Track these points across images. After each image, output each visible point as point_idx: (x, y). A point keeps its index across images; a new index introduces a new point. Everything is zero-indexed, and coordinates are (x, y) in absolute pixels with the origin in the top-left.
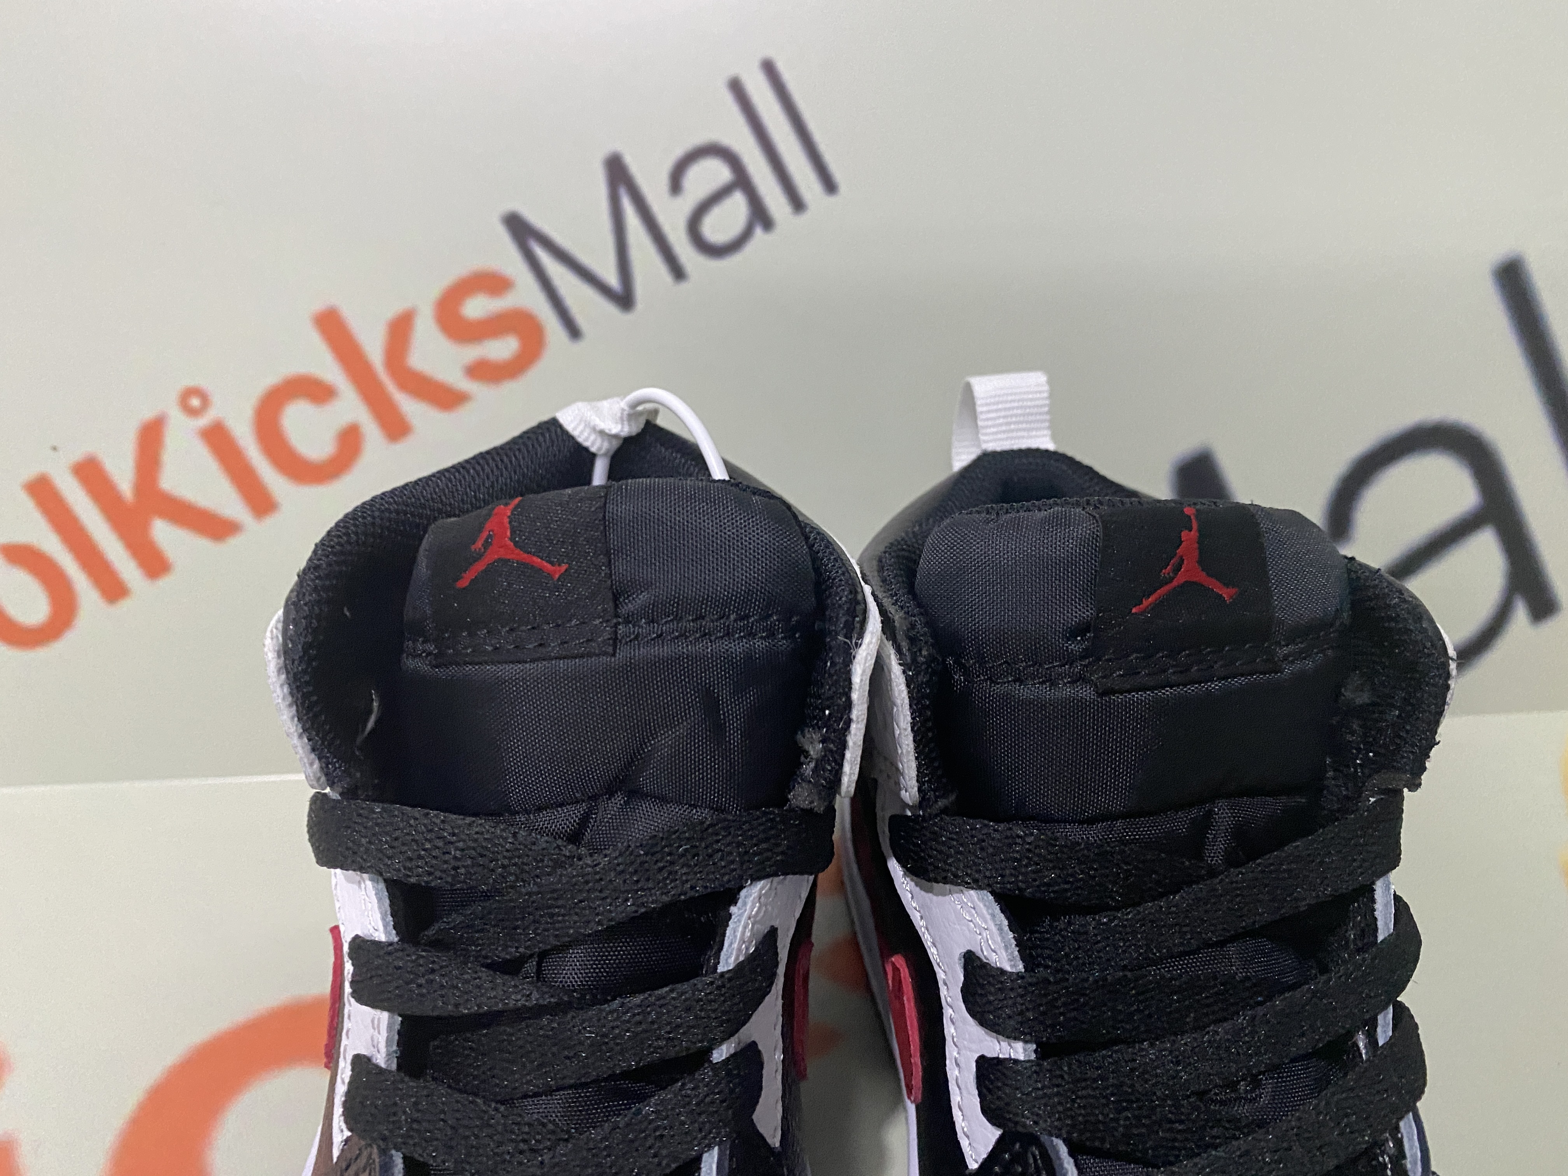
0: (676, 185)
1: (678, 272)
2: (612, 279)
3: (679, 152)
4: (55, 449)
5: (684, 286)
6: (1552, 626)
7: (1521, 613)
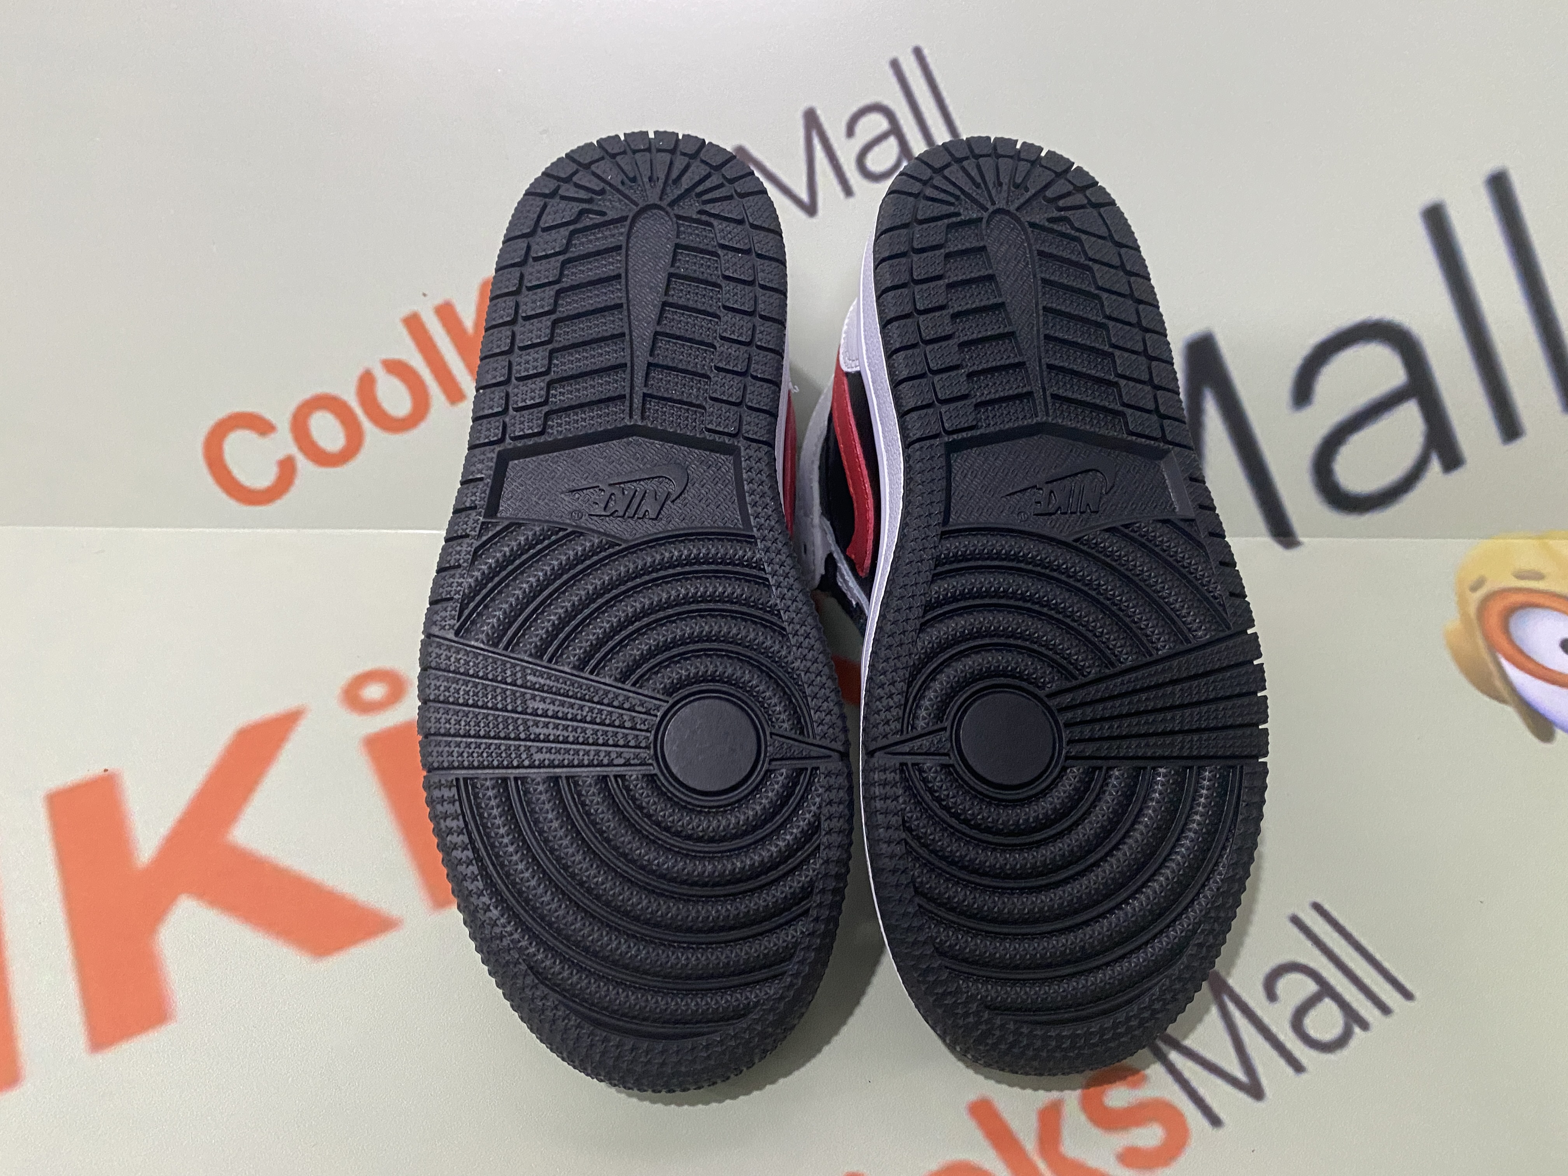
0: (850, 132)
1: (848, 191)
2: (804, 196)
3: (854, 109)
4: (425, 295)
5: (851, 200)
6: (1457, 475)
7: (1435, 465)
